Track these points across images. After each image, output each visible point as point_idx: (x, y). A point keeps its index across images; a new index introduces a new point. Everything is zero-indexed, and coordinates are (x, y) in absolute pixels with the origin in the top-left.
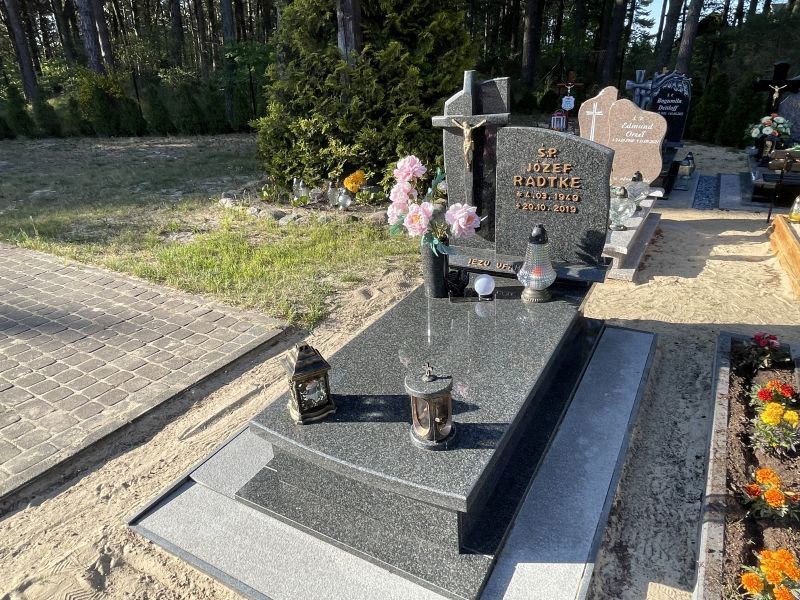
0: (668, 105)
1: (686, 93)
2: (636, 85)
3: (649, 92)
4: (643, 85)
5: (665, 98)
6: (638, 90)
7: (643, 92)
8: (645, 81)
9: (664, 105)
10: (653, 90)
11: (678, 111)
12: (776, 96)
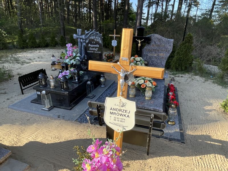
0: (93, 47)
1: (100, 42)
2: (78, 37)
3: (84, 41)
4: (81, 37)
5: (91, 44)
6: (79, 39)
7: (82, 40)
8: (82, 34)
9: (92, 48)
10: (86, 39)
11: (98, 51)
12: (139, 45)
